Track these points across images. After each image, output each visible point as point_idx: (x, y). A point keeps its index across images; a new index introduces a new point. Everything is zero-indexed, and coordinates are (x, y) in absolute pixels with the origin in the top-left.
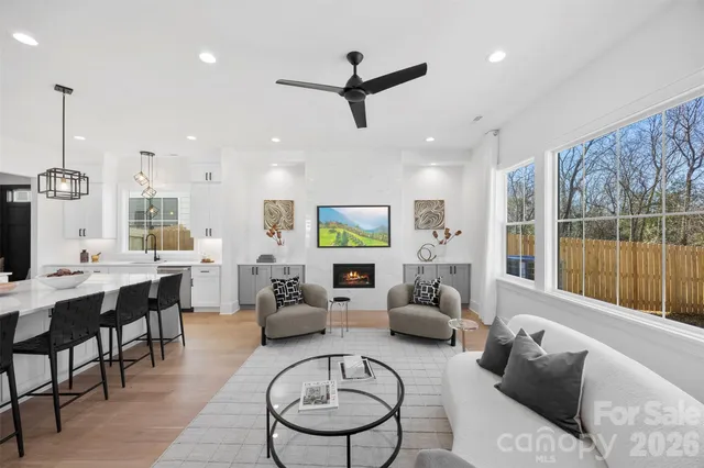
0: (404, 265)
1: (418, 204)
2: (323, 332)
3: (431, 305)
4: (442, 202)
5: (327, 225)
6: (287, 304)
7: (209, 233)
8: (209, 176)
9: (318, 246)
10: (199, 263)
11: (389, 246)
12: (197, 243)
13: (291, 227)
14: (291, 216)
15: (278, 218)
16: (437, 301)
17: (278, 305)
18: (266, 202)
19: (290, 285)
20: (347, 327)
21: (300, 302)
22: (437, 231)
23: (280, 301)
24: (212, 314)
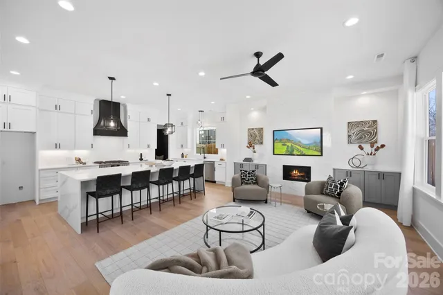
0: (334, 170)
1: (351, 125)
2: (266, 202)
3: (335, 197)
4: (375, 122)
5: (281, 141)
6: (247, 184)
7: (223, 146)
8: (223, 119)
9: (274, 154)
10: (219, 160)
11: (322, 155)
12: (219, 151)
13: (262, 143)
14: (261, 137)
15: (255, 138)
16: (339, 194)
17: (242, 184)
18: (249, 130)
19: (249, 173)
20: (281, 202)
21: (254, 183)
22: (363, 145)
23: (243, 181)
24: (222, 185)
